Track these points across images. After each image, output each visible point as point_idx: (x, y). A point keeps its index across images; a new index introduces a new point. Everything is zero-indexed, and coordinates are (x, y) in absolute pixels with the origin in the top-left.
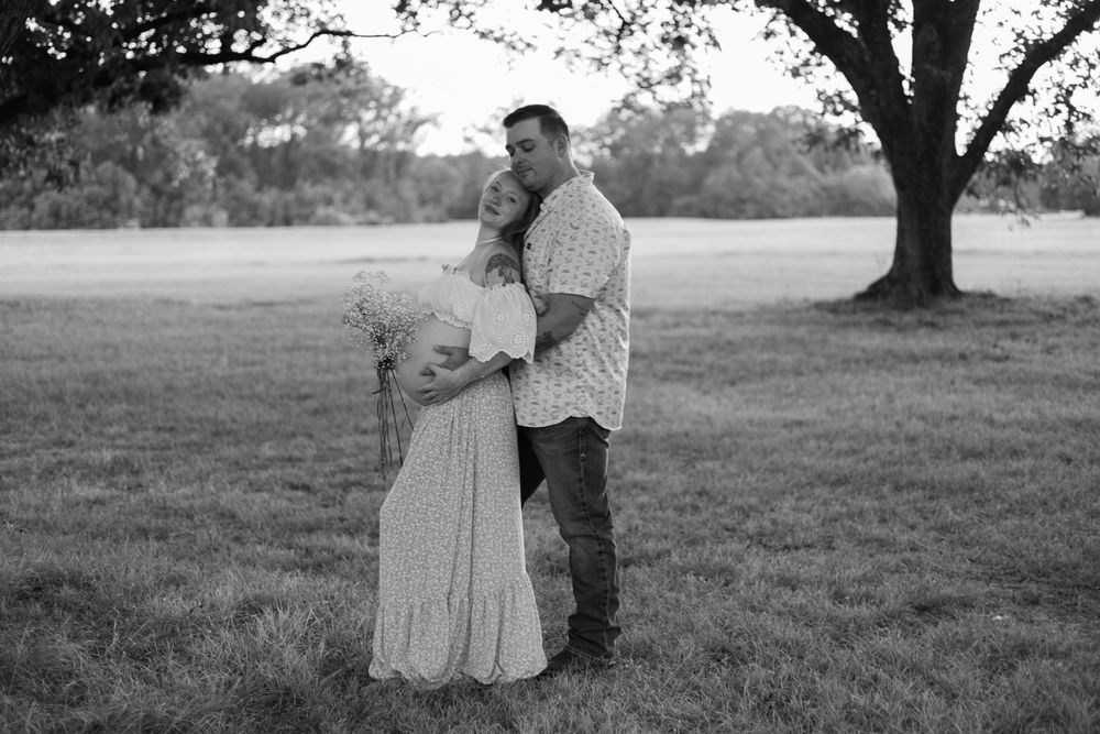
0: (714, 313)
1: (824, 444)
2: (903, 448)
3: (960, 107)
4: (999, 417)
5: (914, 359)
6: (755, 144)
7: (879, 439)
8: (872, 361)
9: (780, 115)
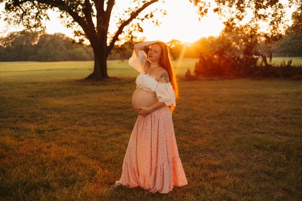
0: (52, 83)
1: (88, 108)
2: (105, 108)
3: (108, 36)
4: (123, 101)
5: (102, 91)
6: (50, 42)
7: (99, 106)
8: (92, 92)
9: (56, 35)
